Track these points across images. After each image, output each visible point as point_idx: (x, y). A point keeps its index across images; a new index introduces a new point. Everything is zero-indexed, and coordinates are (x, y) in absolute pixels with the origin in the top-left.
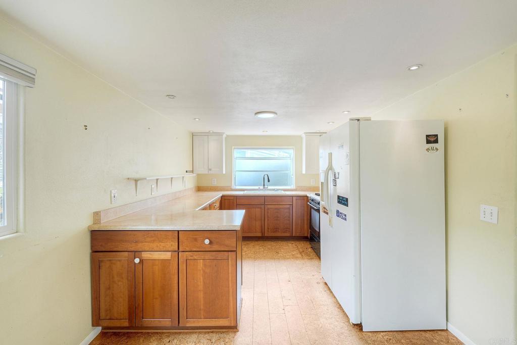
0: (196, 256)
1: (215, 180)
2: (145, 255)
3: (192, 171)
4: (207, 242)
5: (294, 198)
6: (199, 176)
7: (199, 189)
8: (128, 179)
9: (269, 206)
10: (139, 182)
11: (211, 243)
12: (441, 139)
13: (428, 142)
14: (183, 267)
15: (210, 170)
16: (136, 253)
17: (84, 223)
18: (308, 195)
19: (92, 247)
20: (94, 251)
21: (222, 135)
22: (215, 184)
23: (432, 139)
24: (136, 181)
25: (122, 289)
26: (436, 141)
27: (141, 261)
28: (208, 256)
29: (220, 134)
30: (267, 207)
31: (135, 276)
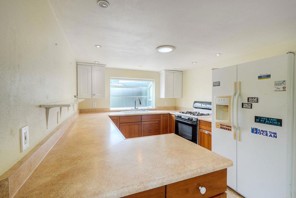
1: (96, 103)
3: (77, 96)
5: (161, 115)
7: (81, 111)
8: (40, 106)
9: (144, 123)
15: (94, 95)
18: (171, 113)
21: (104, 66)
22: (96, 106)
24: (47, 109)
29: (103, 66)
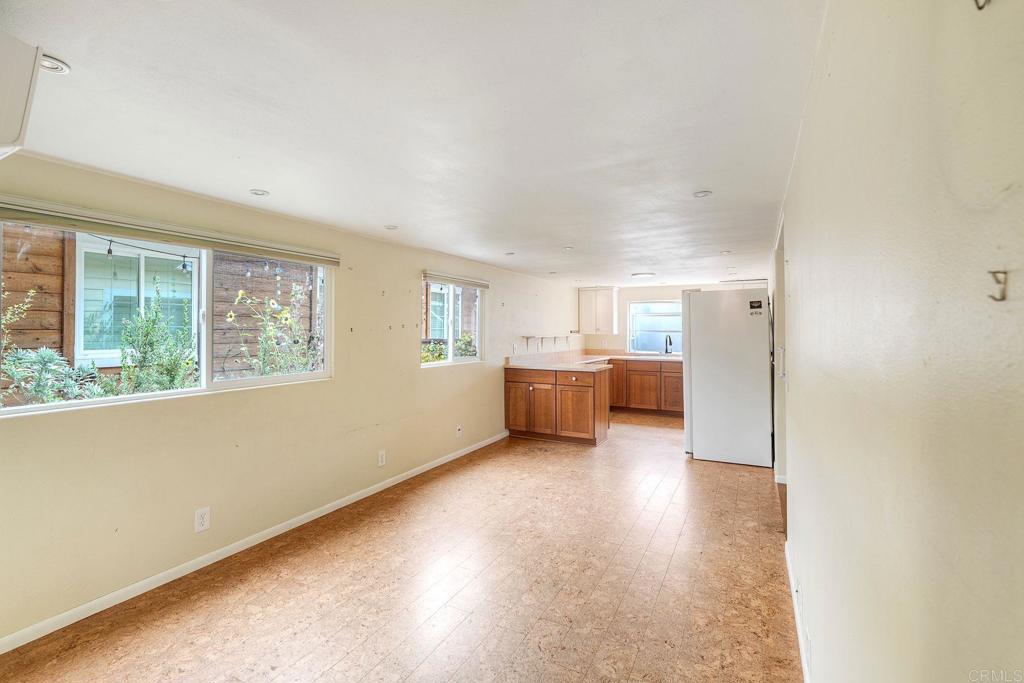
0: (567, 388)
2: (536, 386)
3: (578, 332)
4: (574, 379)
6: (587, 337)
7: (587, 352)
8: (523, 337)
9: (667, 375)
10: (530, 341)
11: (576, 380)
12: (765, 304)
13: (752, 307)
14: (559, 395)
15: (598, 330)
16: (530, 384)
17: (501, 363)
19: (505, 378)
20: (507, 381)
21: (612, 289)
22: (606, 346)
23: (755, 305)
24: (528, 338)
25: (522, 406)
26: (760, 307)
27: (534, 389)
28: (574, 389)
29: (610, 288)
30: (664, 374)
31: (530, 400)
